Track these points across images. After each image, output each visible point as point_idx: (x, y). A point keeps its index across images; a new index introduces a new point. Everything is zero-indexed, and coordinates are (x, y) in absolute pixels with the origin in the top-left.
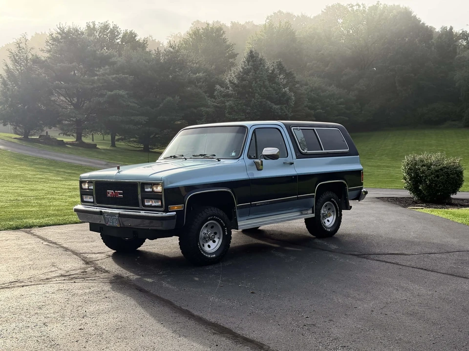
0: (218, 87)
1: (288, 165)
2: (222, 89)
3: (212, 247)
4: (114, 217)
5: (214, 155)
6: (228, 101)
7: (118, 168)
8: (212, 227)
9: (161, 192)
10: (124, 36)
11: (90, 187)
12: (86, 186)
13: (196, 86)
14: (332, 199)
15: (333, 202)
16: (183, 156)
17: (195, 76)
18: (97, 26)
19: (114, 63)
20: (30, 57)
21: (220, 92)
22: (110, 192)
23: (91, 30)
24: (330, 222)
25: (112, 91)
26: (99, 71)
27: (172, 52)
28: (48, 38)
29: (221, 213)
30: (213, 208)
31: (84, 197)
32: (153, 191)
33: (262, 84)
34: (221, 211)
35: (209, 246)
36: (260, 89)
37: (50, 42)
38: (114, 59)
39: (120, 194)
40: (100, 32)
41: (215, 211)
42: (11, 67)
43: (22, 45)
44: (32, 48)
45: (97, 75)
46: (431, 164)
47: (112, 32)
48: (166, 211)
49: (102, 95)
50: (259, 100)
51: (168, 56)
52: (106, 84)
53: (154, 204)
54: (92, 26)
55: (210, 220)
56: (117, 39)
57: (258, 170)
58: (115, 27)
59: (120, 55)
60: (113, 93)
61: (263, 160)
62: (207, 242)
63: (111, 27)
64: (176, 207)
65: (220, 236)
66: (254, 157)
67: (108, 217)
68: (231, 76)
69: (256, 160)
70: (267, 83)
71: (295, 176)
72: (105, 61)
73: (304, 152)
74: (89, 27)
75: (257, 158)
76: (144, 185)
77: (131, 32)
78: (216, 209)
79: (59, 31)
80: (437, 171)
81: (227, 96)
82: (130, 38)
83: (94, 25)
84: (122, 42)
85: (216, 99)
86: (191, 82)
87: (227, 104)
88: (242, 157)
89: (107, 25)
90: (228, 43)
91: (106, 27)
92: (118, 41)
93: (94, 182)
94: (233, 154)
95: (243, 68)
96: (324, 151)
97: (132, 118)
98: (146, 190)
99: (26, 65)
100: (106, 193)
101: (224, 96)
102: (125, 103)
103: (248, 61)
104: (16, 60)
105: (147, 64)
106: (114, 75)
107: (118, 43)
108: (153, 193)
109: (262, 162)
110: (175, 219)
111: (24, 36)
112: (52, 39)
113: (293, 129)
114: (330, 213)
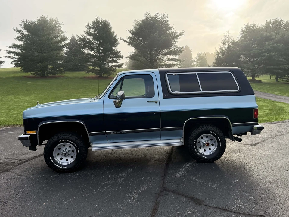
15: (212, 134)
18: (272, 22)
19: (273, 39)
20: (231, 41)
23: (268, 24)
28: (241, 31)
37: (242, 33)
40: (273, 24)
42: (222, 47)
43: (227, 36)
44: (232, 37)
45: (264, 46)
47: (280, 23)
48: (25, 134)
49: (264, 56)
52: (266, 50)
58: (281, 21)
60: (269, 54)
63: (279, 21)
64: (30, 132)
71: (158, 113)
72: (268, 39)
73: (174, 93)
74: (267, 22)
78: (68, 134)
79: (245, 27)
83: (270, 21)
84: (285, 27)
88: (103, 98)
89: (277, 20)
91: (276, 21)
92: (283, 27)
96: (202, 92)
97: (281, 66)
99: (229, 45)
102: (276, 59)
104: (224, 43)
106: (272, 45)
107: (282, 28)
109: (121, 101)
110: (28, 140)
111: (228, 32)
112: (243, 31)
113: (168, 75)
114: (208, 143)
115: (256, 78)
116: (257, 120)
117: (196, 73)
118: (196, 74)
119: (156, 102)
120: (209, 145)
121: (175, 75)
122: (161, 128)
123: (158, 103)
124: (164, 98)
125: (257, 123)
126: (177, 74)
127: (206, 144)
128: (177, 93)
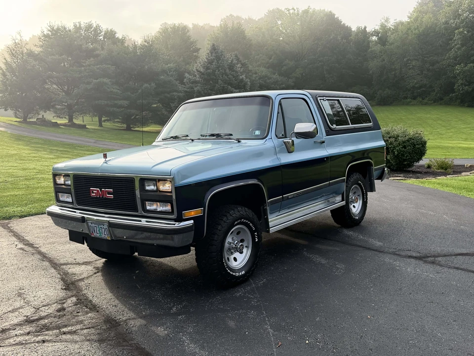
0: (187, 75)
1: (319, 144)
2: (190, 77)
3: (239, 260)
4: (102, 226)
5: (231, 135)
6: (196, 87)
7: (105, 156)
8: (238, 233)
9: (171, 192)
10: (105, 34)
11: (67, 183)
12: (61, 180)
13: (168, 75)
14: (359, 182)
15: (359, 185)
16: (187, 136)
17: (166, 66)
18: (82, 26)
19: (97, 56)
20: (26, 51)
21: (189, 79)
22: (95, 191)
23: (78, 28)
24: (357, 207)
25: (97, 79)
26: (85, 63)
27: (146, 46)
28: (40, 35)
29: (250, 213)
30: (239, 209)
31: (60, 194)
32: (158, 190)
33: (224, 72)
34: (250, 211)
35: (235, 259)
36: (222, 76)
37: (42, 38)
38: (98, 52)
39: (109, 193)
40: (85, 31)
41: (242, 211)
42: (9, 60)
43: (17, 41)
44: (26, 44)
45: (84, 66)
46: (398, 136)
47: (95, 30)
48: (180, 219)
49: (88, 83)
50: (222, 85)
51: (143, 49)
52: (91, 73)
53: (160, 209)
54: (78, 26)
55: (236, 225)
56: (99, 36)
57: (289, 153)
58: (98, 27)
59: (103, 49)
60: (98, 81)
61: (294, 139)
62: (232, 253)
63: (95, 26)
64: (193, 213)
65: (248, 244)
66: (283, 135)
67: (93, 225)
68: (197, 66)
69: (286, 140)
70: (228, 71)
71: (327, 158)
72: (90, 53)
73: (332, 127)
74: (75, 26)
75: (286, 137)
76: (143, 181)
77: (111, 30)
78: (243, 208)
79: (49, 28)
80: (404, 142)
81: (195, 82)
82: (110, 35)
83: (80, 25)
84: (104, 38)
85: (185, 85)
86: (164, 72)
87: (196, 89)
88: (269, 137)
89: (91, 25)
90: (192, 40)
92: (101, 37)
93: (72, 176)
94: (257, 133)
95: (207, 59)
96: (351, 126)
97: (116, 102)
98: (148, 188)
99: (22, 58)
100: (89, 192)
101: (193, 83)
102: (108, 90)
103: (212, 53)
104: (13, 54)
105: (126, 56)
106: (98, 65)
107: (100, 39)
108: (158, 193)
109: (293, 141)
110: (193, 230)
111: (19, 33)
112: (44, 35)
113: (320, 99)
115: (76, 121)
118: (338, 100)
124: (327, 135)
126: (326, 99)
127: (356, 199)
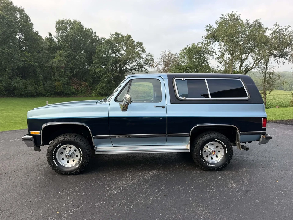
14: (216, 140)
15: (219, 142)
57: (122, 111)
64: (35, 133)
73: (182, 98)
88: (109, 101)
96: (210, 98)
110: (31, 140)
113: (176, 80)
114: (214, 152)
116: (265, 129)
117: (206, 79)
118: (204, 80)
119: (163, 107)
120: (215, 153)
121: (184, 80)
122: (167, 134)
123: (165, 108)
124: (171, 103)
125: (265, 132)
126: (185, 80)
127: (212, 152)
128: (185, 99)
